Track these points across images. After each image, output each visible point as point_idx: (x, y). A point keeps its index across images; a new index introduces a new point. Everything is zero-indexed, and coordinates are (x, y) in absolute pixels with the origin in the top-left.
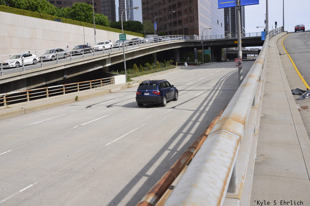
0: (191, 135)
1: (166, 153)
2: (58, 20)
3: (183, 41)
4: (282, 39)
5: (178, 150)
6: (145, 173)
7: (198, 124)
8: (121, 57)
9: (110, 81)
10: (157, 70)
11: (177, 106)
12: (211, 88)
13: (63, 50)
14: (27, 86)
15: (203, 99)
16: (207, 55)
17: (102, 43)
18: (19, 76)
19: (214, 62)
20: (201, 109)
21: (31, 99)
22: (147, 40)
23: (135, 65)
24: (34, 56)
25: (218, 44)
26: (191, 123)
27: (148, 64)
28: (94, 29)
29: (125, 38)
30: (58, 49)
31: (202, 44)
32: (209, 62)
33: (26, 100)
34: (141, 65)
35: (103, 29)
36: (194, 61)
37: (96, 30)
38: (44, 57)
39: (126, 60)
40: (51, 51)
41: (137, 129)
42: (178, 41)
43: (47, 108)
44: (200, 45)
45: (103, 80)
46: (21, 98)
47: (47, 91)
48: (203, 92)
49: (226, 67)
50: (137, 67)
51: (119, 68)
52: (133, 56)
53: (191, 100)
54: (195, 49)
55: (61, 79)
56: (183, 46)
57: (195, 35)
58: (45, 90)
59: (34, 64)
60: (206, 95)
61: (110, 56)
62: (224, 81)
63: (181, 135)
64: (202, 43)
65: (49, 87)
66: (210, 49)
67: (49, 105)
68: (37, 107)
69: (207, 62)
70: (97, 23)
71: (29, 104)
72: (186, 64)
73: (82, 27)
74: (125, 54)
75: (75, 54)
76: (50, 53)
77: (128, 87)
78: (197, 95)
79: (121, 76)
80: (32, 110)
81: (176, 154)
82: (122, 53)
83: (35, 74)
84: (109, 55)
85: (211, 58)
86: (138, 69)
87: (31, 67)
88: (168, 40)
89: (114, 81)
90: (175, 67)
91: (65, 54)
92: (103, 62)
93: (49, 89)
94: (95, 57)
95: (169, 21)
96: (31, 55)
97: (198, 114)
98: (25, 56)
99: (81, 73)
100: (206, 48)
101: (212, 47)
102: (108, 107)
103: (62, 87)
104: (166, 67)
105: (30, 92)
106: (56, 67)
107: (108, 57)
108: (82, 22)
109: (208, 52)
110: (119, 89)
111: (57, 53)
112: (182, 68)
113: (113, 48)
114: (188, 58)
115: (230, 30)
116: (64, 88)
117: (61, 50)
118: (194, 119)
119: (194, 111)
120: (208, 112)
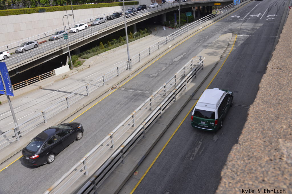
2: (42, 11)
13: (34, 42)
27: (114, 39)
45: (41, 76)
50: (102, 44)
54: (175, 14)
55: (14, 75)
59: (5, 59)
73: (65, 11)
77: (64, 79)
89: (54, 73)
91: (36, 45)
96: (2, 53)
109: (190, 14)
111: (27, 46)
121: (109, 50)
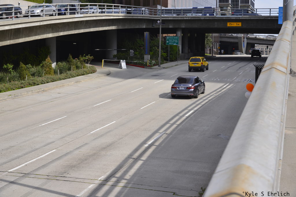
16: (171, 47)
25: (195, 26)
27: (9, 66)
31: (159, 25)
32: (176, 60)
36: (143, 58)
54: (146, 34)
64: (158, 22)
66: (179, 34)
69: (172, 61)
72: (123, 64)
85: (181, 52)
101: (184, 31)
112: (108, 74)
114: (131, 51)
115: (230, 2)
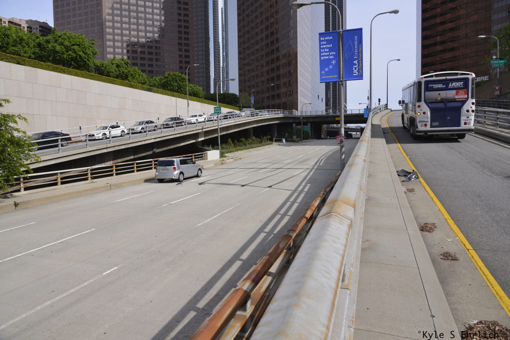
0: (289, 217)
1: (262, 235)
2: (149, 90)
3: (281, 115)
4: (386, 117)
5: (275, 232)
6: (239, 257)
7: (296, 205)
8: (215, 131)
9: (202, 157)
10: (253, 146)
11: (274, 185)
12: (310, 166)
13: (154, 122)
14: (113, 160)
15: (302, 179)
16: (306, 131)
17: (195, 116)
18: (105, 148)
19: (314, 139)
20: (300, 189)
21: (117, 174)
22: (243, 114)
23: (230, 140)
24: (122, 128)
26: (289, 204)
27: (243, 139)
28: (186, 101)
29: (220, 111)
30: (148, 121)
31: (301, 120)
32: (308, 139)
33: (112, 175)
34: (236, 140)
35: (197, 101)
36: (292, 138)
37: (189, 101)
38: (133, 129)
39: (220, 134)
40: (140, 123)
41: (231, 208)
42: (276, 116)
43: (135, 184)
44: (298, 121)
45: (195, 156)
46: (107, 173)
47: (135, 165)
48: (301, 171)
49: (326, 145)
50: (231, 142)
51: (212, 143)
52: (228, 130)
53: (289, 179)
54: (294, 125)
55: (151, 153)
56: (281, 122)
57: (294, 110)
58: (133, 164)
59: (121, 136)
60: (305, 174)
61: (204, 130)
62: (324, 160)
63: (278, 217)
64: (301, 118)
65: (137, 162)
66: (309, 125)
67: (137, 180)
68: (124, 183)
69: (306, 139)
70: (190, 95)
71: (115, 179)
72: (284, 140)
73: (175, 98)
74: (220, 128)
75: (167, 126)
76: (140, 124)
77: (222, 164)
78: (296, 174)
79: (214, 151)
80: (118, 186)
81: (272, 237)
82: (217, 127)
83: (123, 147)
84: (202, 129)
85: (310, 135)
86: (233, 145)
87: (118, 140)
88: (265, 115)
89: (207, 156)
90: (272, 144)
91: (156, 126)
92: (196, 136)
93: (137, 164)
94: (187, 130)
95: (267, 95)
96: (119, 127)
97: (296, 194)
98: (113, 127)
99: (172, 147)
100: (305, 124)
101: (311, 123)
102: (200, 184)
103: (151, 162)
104: (263, 143)
105: (116, 166)
106: (145, 140)
107: (201, 131)
108: (175, 93)
109: (308, 128)
110: (213, 165)
111: (147, 125)
112: (279, 145)
113: (207, 121)
114: (287, 134)
115: (331, 106)
116: (153, 163)
117: (152, 122)
118: (292, 199)
119: (291, 192)
120: (307, 192)
121: (240, 150)
